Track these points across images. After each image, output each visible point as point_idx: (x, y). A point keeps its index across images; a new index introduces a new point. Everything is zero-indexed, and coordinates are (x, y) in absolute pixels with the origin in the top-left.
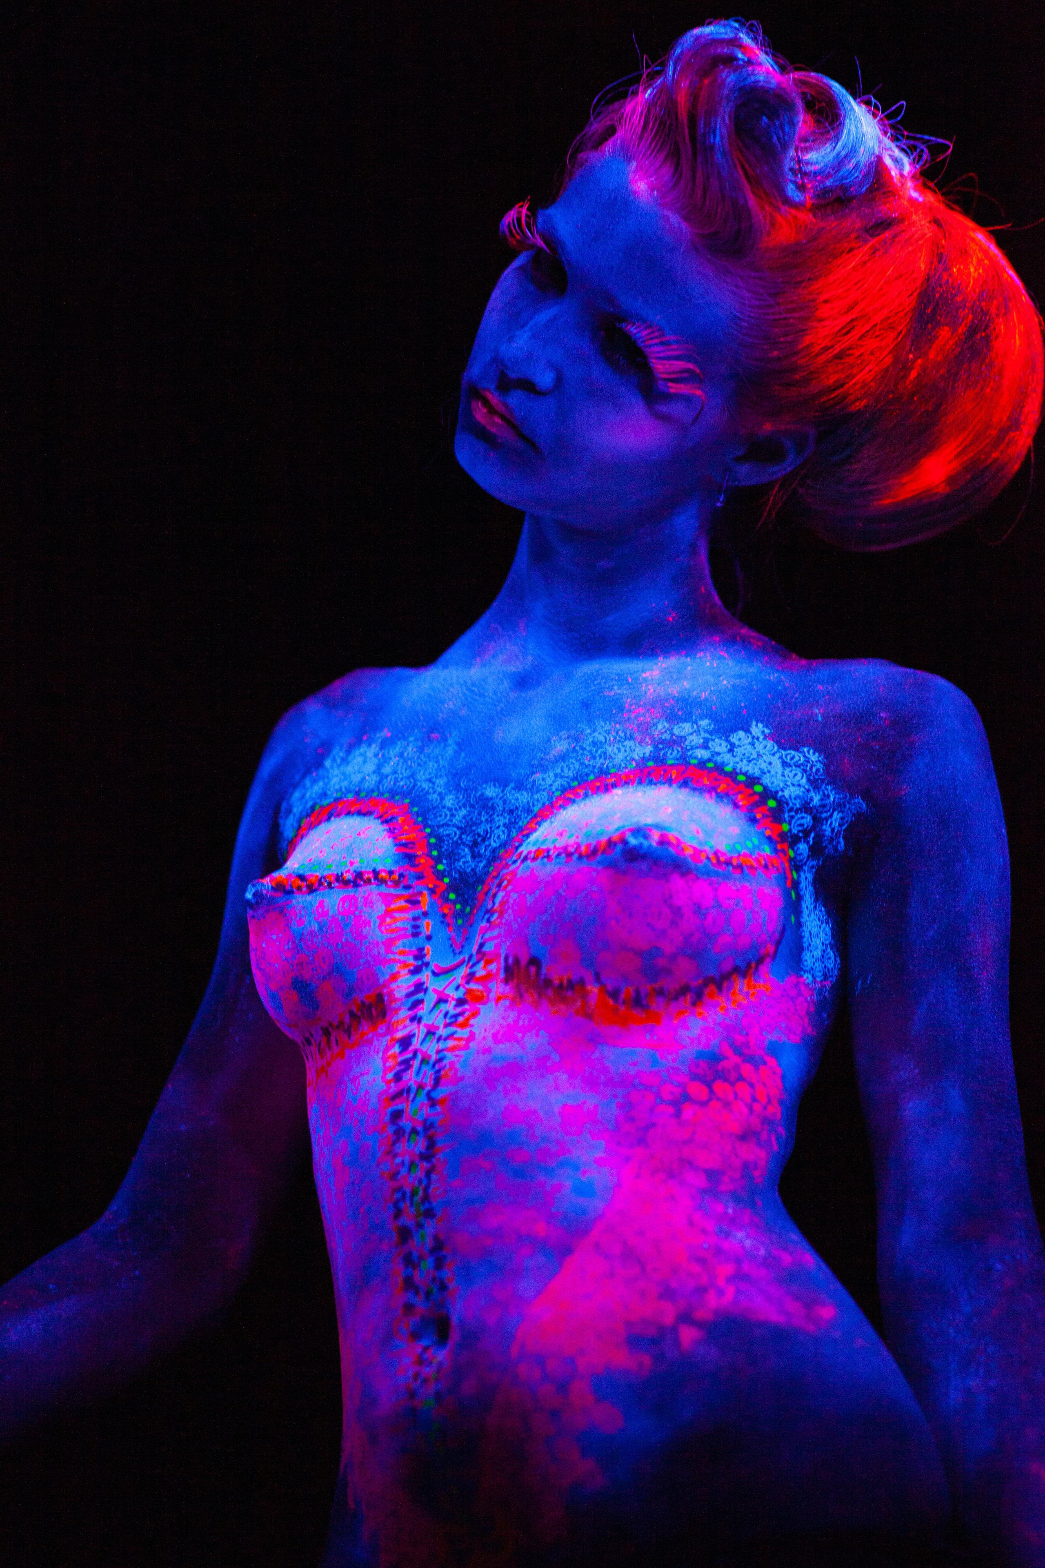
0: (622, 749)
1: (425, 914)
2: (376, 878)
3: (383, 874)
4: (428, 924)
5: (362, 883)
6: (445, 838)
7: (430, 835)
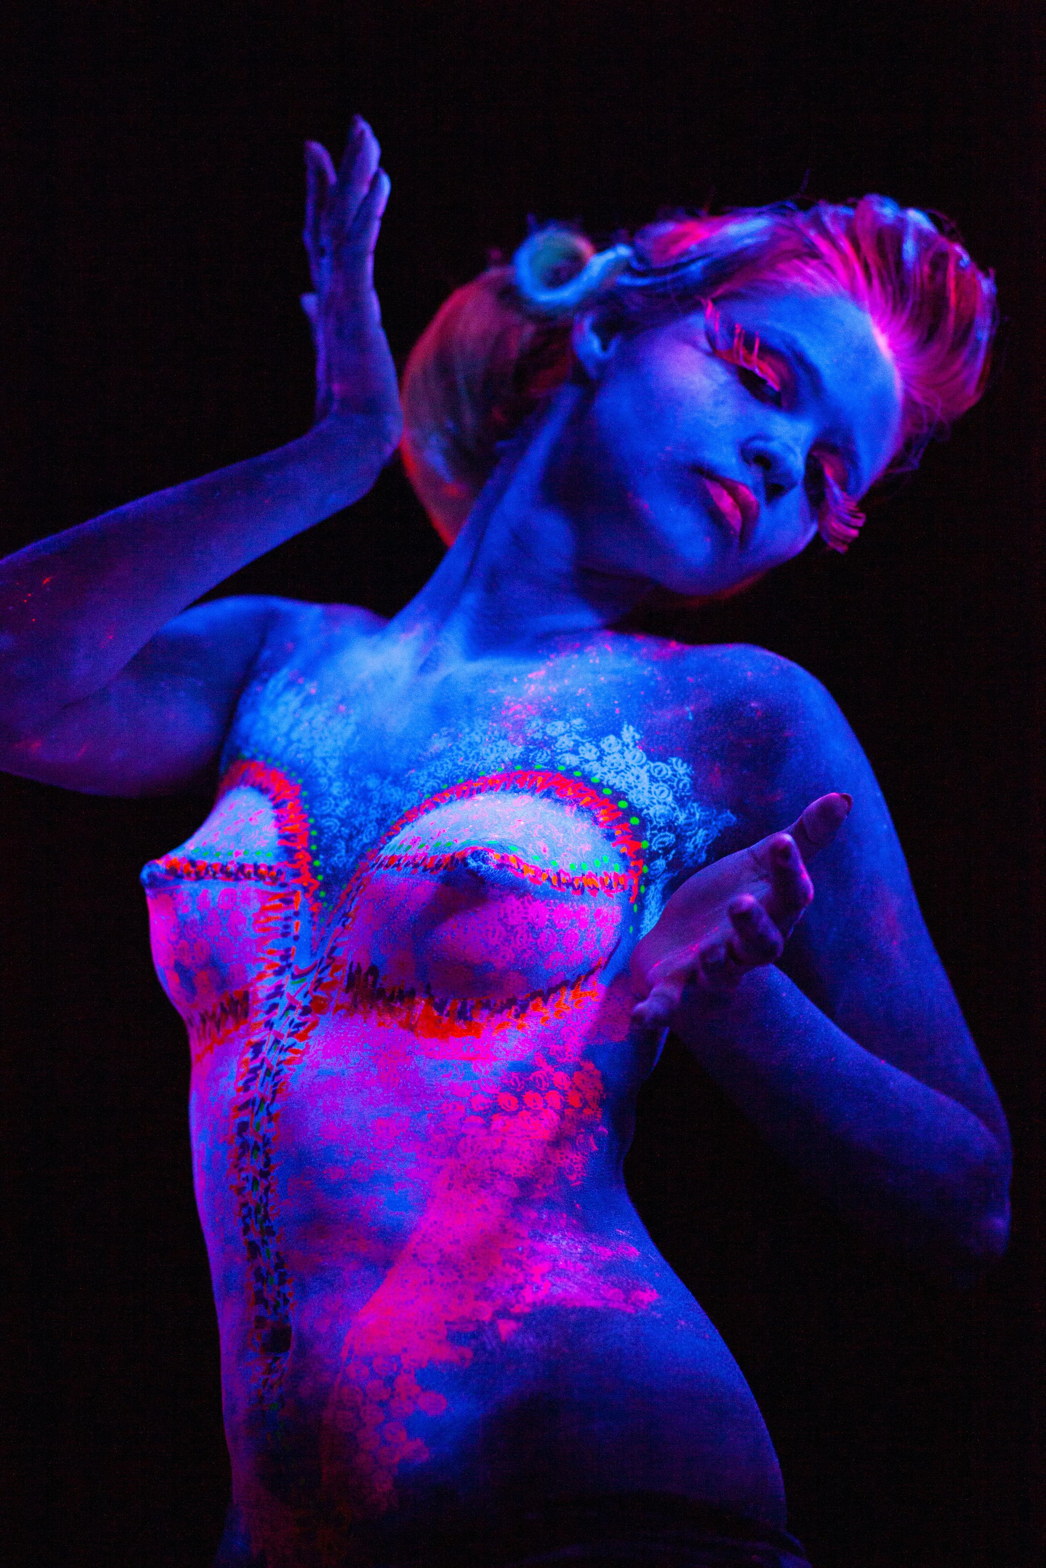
0: (495, 749)
1: (297, 914)
2: (256, 873)
3: (263, 870)
4: (297, 924)
5: (242, 877)
6: (326, 831)
7: (313, 827)
